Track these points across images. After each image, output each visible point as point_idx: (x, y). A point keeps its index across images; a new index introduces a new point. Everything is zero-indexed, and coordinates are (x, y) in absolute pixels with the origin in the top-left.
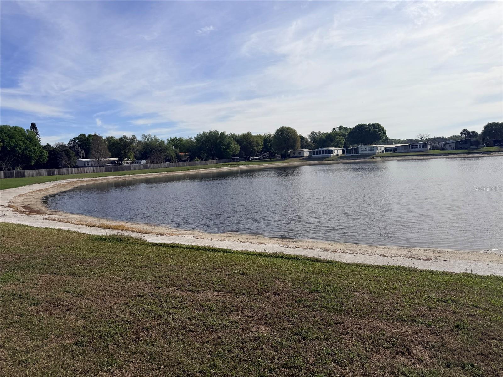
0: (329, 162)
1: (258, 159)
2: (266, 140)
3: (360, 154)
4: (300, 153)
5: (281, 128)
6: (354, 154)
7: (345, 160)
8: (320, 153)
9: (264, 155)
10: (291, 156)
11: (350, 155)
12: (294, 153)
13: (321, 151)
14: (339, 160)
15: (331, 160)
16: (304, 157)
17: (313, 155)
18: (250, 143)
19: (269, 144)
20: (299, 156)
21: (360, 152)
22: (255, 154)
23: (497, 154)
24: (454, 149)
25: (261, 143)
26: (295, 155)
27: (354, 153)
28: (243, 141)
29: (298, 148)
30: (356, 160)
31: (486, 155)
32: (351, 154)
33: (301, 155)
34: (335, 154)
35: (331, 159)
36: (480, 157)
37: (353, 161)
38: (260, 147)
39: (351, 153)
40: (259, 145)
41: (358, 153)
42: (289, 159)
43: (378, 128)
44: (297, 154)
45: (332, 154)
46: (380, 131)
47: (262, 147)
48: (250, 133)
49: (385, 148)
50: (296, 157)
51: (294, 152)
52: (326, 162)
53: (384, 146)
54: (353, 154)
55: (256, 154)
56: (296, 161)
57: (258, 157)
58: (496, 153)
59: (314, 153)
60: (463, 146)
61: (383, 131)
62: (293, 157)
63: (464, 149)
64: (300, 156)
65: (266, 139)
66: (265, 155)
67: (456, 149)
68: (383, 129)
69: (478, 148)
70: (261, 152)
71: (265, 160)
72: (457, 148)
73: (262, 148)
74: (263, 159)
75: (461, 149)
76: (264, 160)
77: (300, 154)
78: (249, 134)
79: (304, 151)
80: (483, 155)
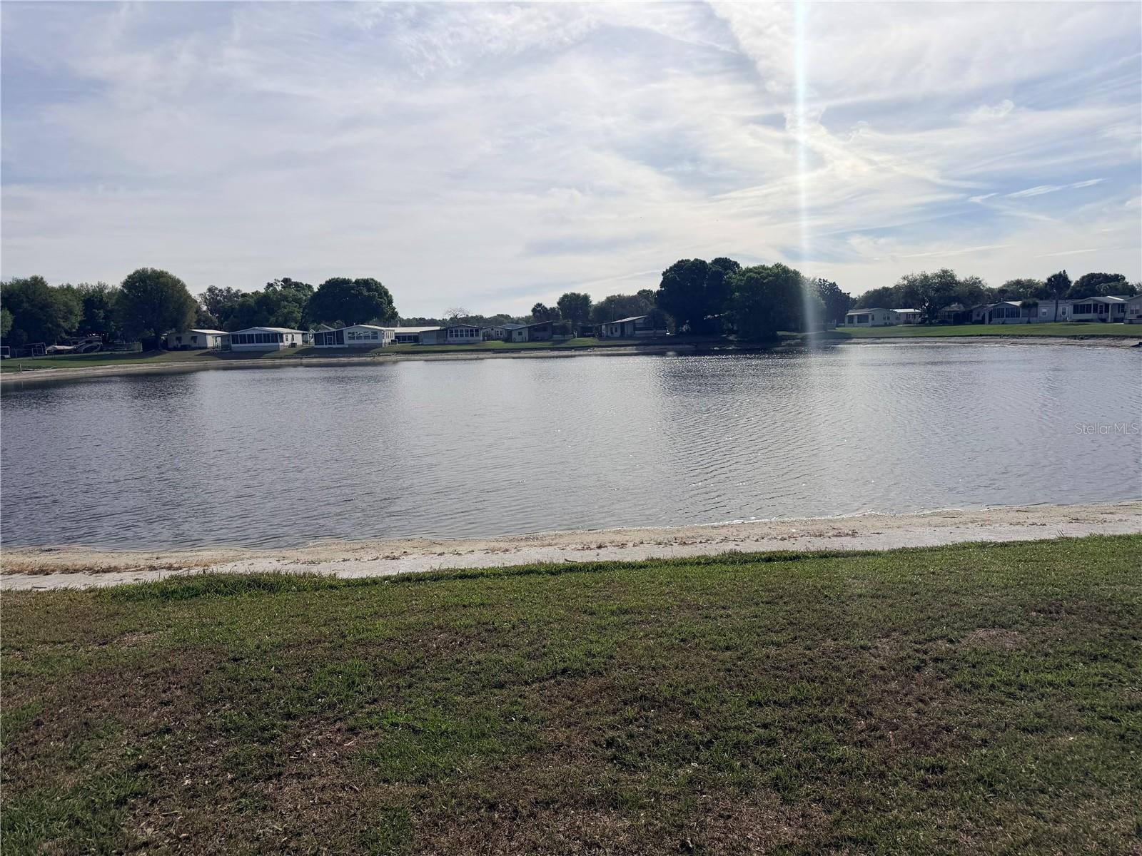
0: (277, 361)
1: (69, 352)
2: (93, 301)
3: (347, 346)
4: (194, 338)
5: (137, 272)
6: (334, 344)
7: (316, 357)
8: (250, 339)
9: (87, 342)
10: (170, 346)
11: (325, 346)
12: (179, 339)
13: (253, 335)
14: (301, 358)
15: (281, 358)
16: (206, 348)
17: (233, 345)
18: (45, 307)
19: (101, 311)
20: (194, 345)
21: (347, 342)
22: (60, 339)
23: (597, 351)
24: (527, 339)
25: (78, 308)
26: (180, 342)
27: (334, 342)
28: (22, 302)
29: (189, 327)
30: (342, 359)
31: (582, 353)
32: (326, 344)
33: (199, 343)
34: (287, 343)
35: (281, 355)
36: (571, 356)
37: (334, 360)
38: (76, 321)
39: (326, 342)
40: (71, 313)
41: (343, 344)
42: (165, 353)
43: (376, 290)
44: (186, 341)
45: (281, 344)
46: (380, 296)
47: (79, 319)
48: (42, 278)
49: (396, 333)
50: (184, 348)
51: (179, 336)
52: (269, 362)
53: (394, 331)
54: (331, 344)
55: (61, 337)
56: (189, 359)
57: (70, 346)
58: (596, 349)
59: (236, 339)
60: (540, 335)
61: (388, 297)
62: (176, 349)
63: (542, 340)
64: (197, 345)
65: (89, 299)
66: (90, 342)
67: (529, 341)
68: (386, 293)
69: (567, 340)
70: (78, 334)
71: (91, 354)
72: (532, 339)
73: (80, 322)
74: (86, 351)
75: (538, 341)
76: (87, 354)
77: (195, 342)
78: (37, 282)
79: (206, 334)
80: (577, 353)
